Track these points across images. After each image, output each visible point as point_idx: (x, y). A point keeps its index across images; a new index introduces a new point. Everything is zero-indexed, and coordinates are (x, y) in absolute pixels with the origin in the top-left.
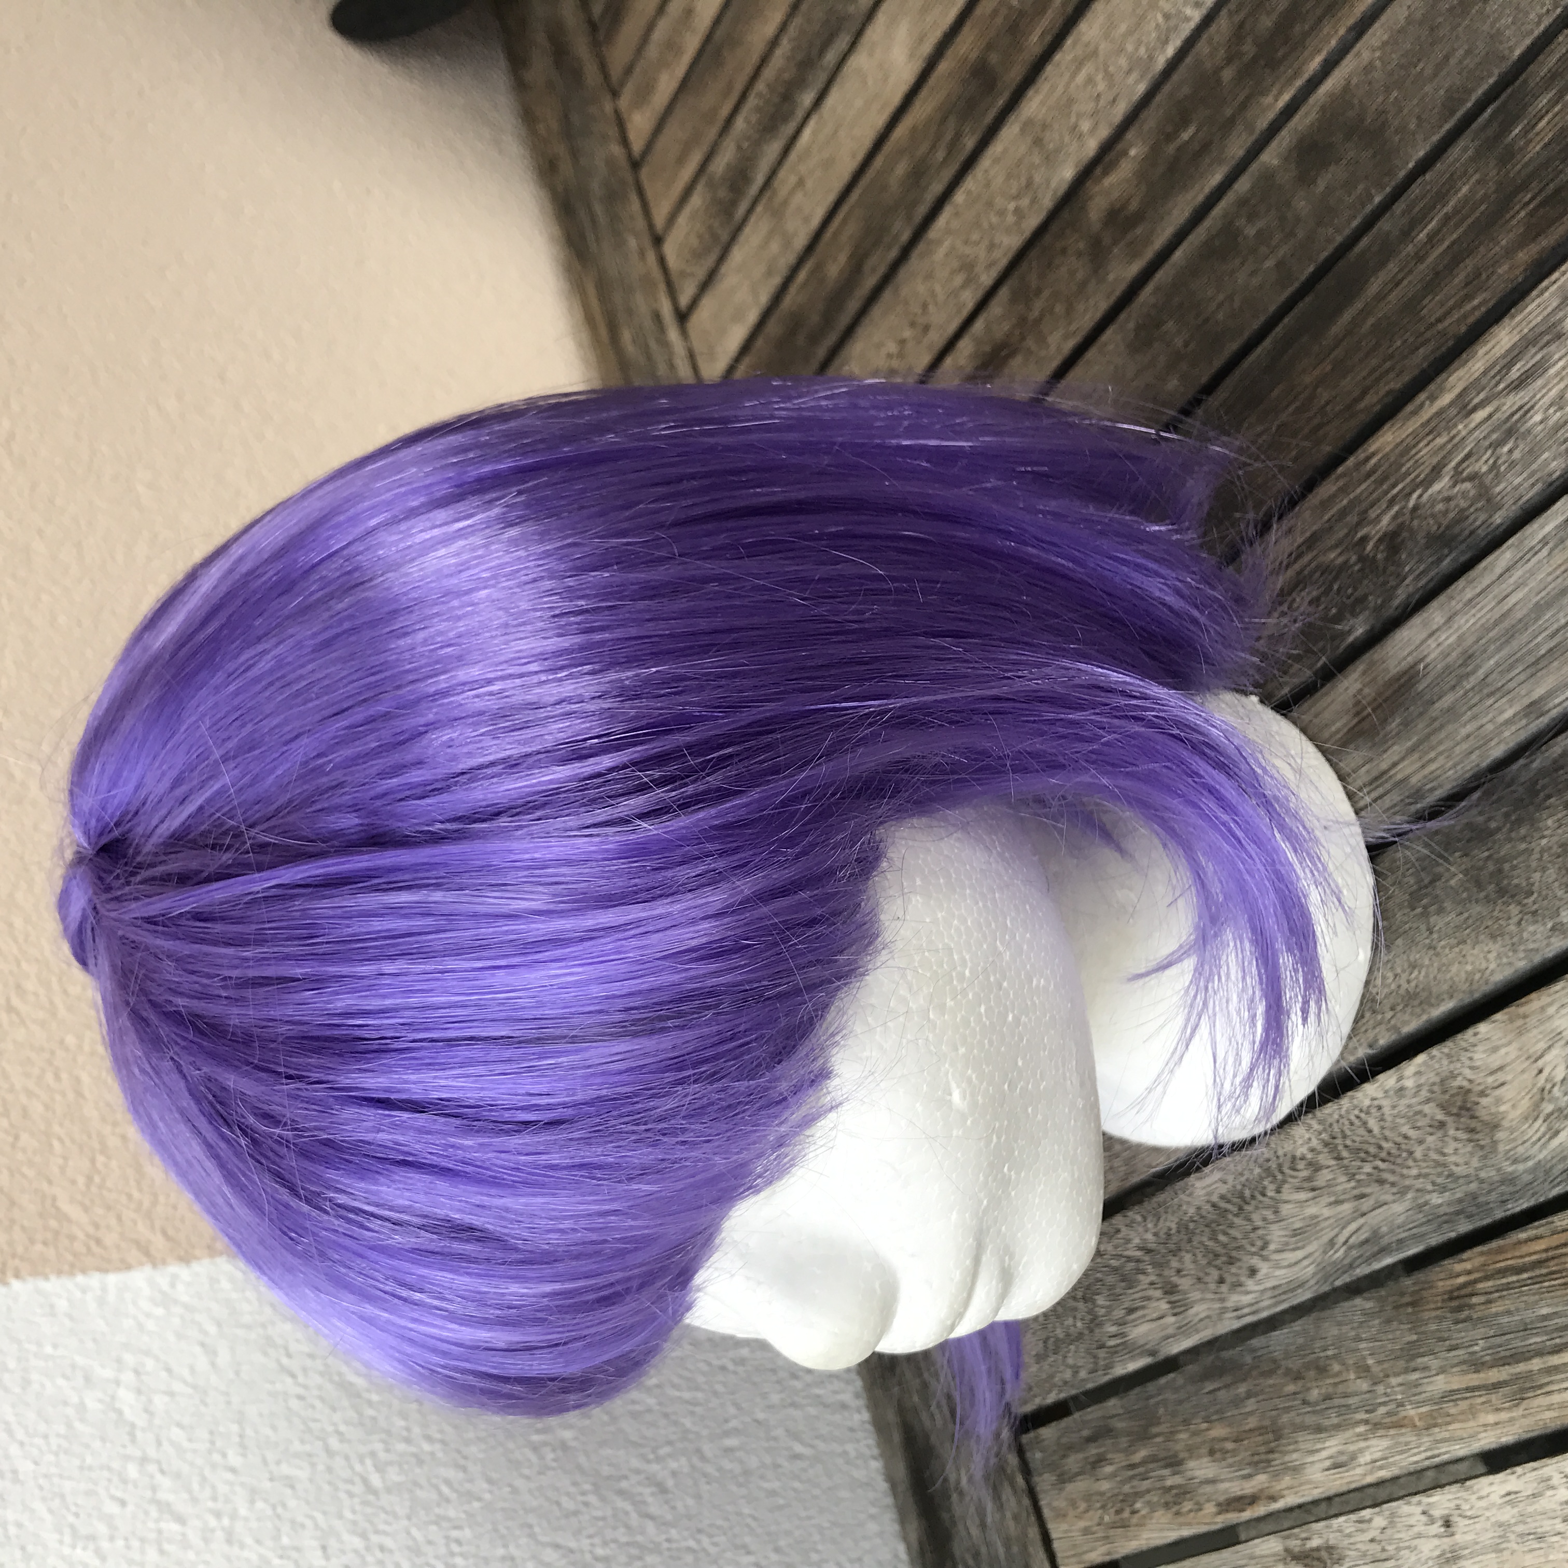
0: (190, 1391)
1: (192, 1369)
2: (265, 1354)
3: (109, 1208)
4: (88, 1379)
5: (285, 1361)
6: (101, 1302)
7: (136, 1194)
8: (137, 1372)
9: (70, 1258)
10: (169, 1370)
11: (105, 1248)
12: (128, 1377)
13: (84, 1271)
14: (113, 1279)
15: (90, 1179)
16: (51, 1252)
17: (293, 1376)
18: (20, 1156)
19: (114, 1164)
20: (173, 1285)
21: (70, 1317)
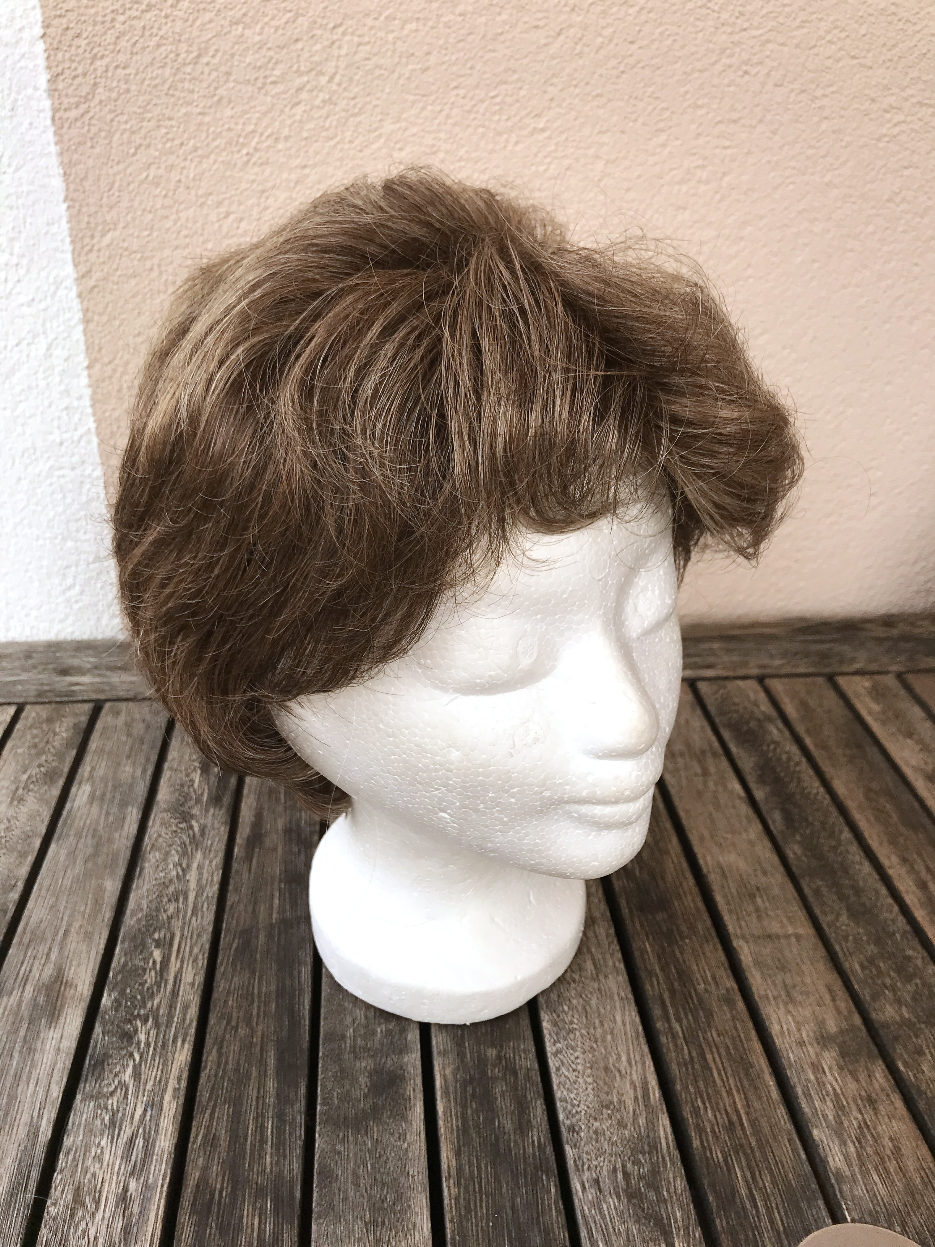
0: (8, 291)
1: (19, 293)
2: (29, 332)
3: (110, 258)
4: (13, 239)
5: (25, 342)
6: (56, 250)
7: (118, 273)
8: (17, 265)
9: (80, 235)
10: (19, 281)
11: (87, 254)
12: (15, 260)
13: (72, 242)
14: (69, 256)
15: (126, 249)
16: (83, 225)
17: (17, 345)
18: (139, 213)
19: (136, 263)
20: (66, 288)
21: (47, 233)
